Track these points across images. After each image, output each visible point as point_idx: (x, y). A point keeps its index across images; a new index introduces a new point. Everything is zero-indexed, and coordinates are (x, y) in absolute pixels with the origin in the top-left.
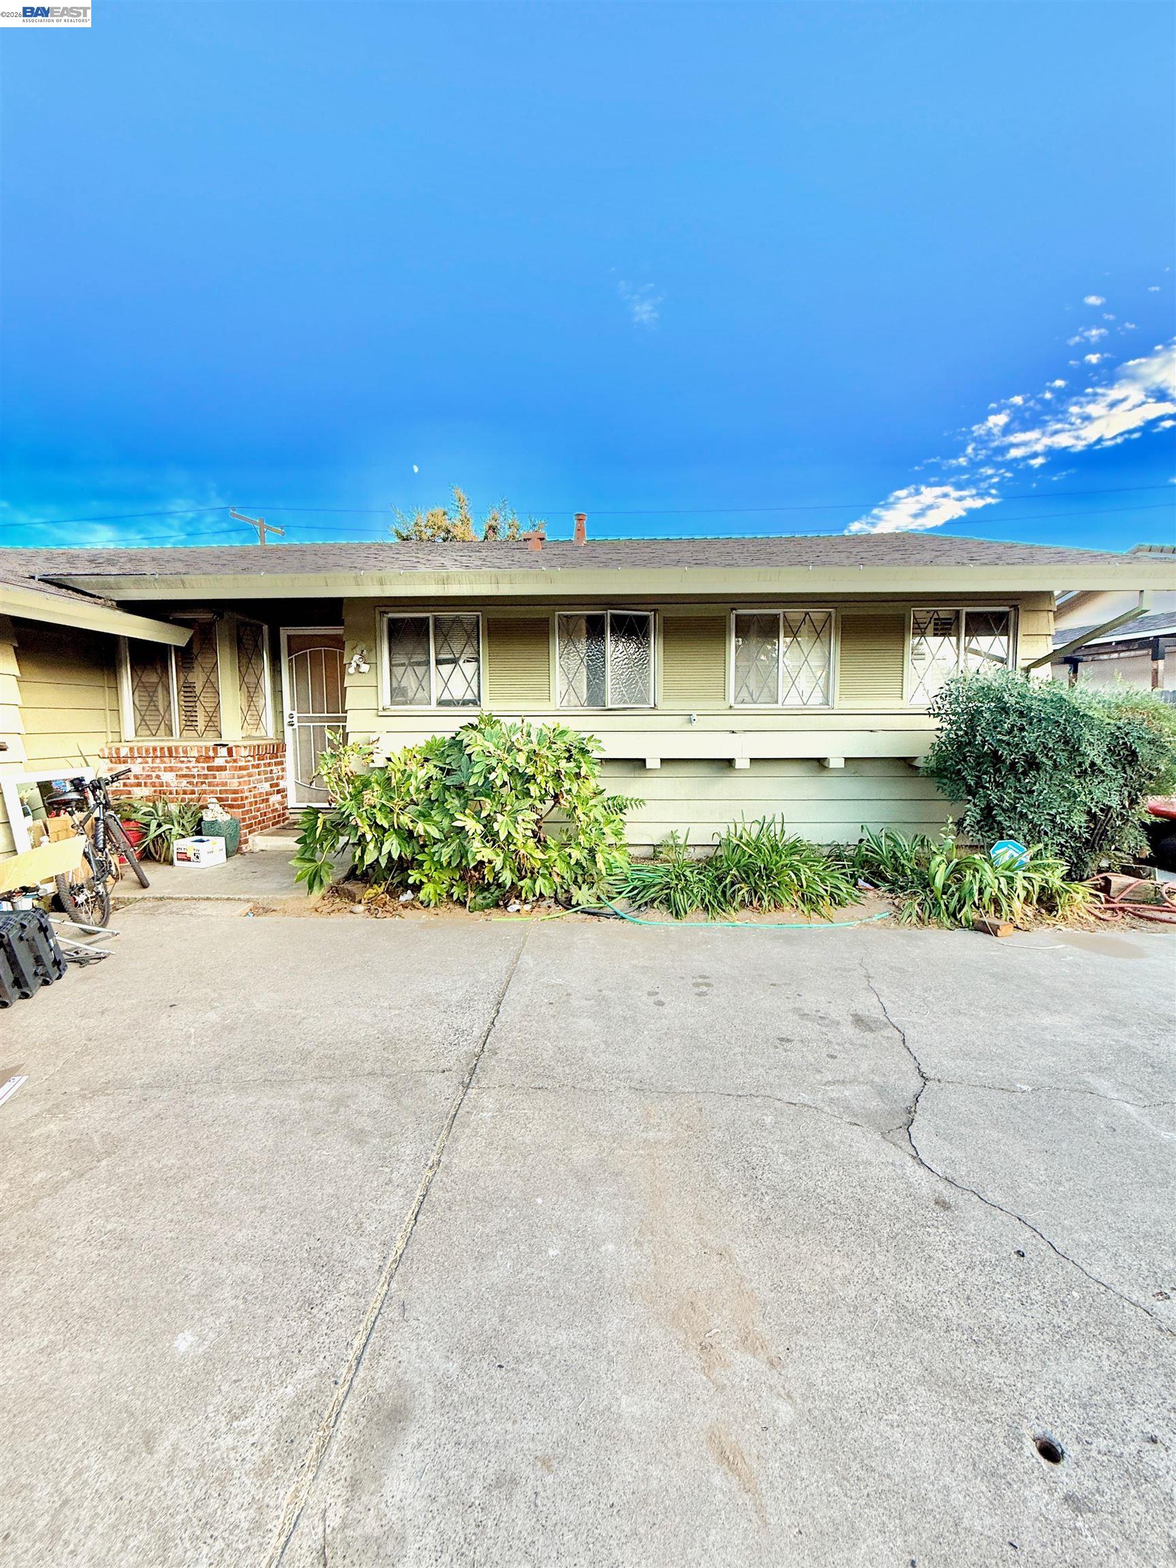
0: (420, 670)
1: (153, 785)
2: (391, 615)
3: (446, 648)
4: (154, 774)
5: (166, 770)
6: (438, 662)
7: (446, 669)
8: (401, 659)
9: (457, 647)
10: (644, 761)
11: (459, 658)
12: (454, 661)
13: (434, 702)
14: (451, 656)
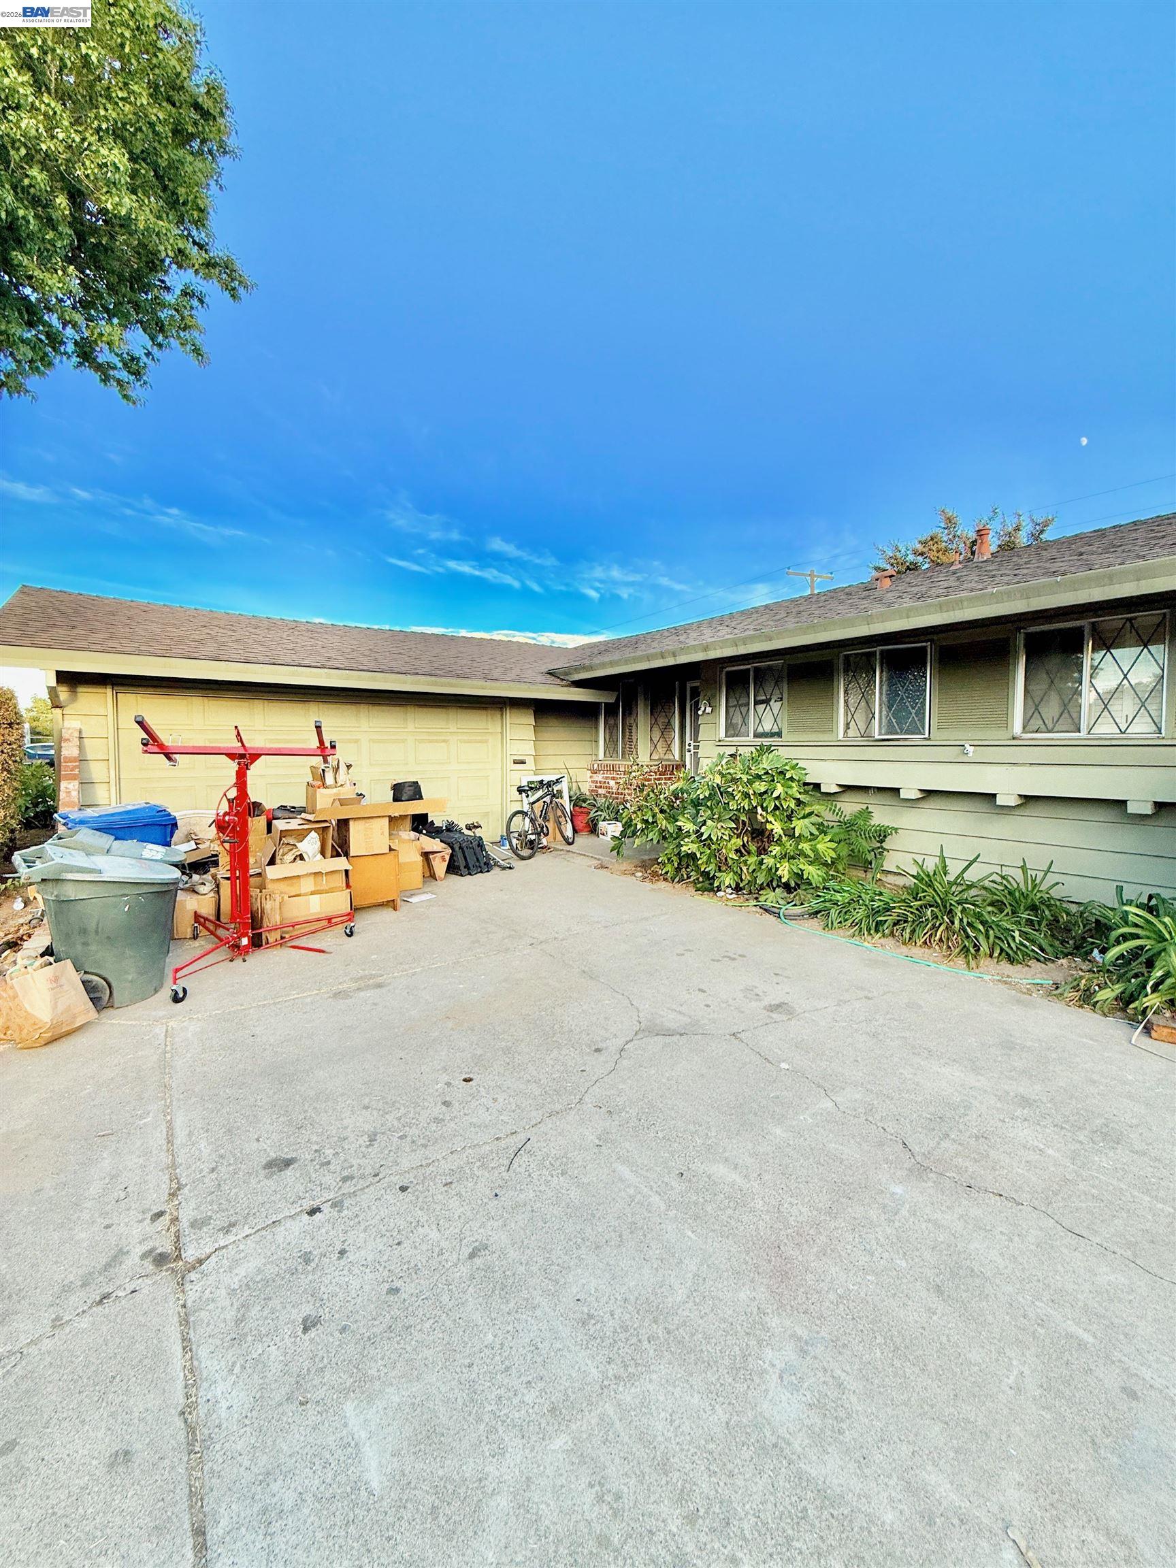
0: (744, 709)
2: (729, 669)
3: (761, 692)
6: (756, 703)
7: (761, 707)
8: (733, 702)
9: (769, 689)
10: (898, 790)
11: (770, 700)
12: (767, 702)
13: (751, 735)
14: (764, 698)
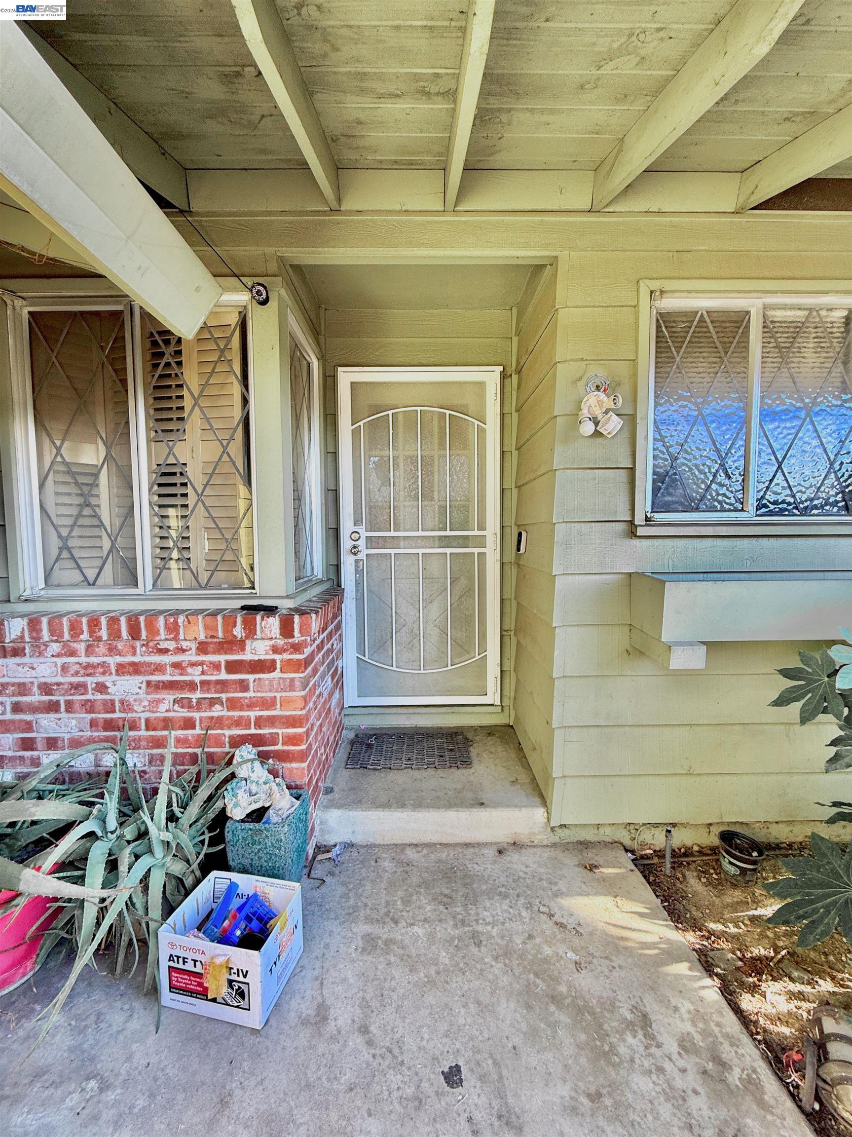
1: (89, 707)
4: (91, 681)
5: (121, 669)
